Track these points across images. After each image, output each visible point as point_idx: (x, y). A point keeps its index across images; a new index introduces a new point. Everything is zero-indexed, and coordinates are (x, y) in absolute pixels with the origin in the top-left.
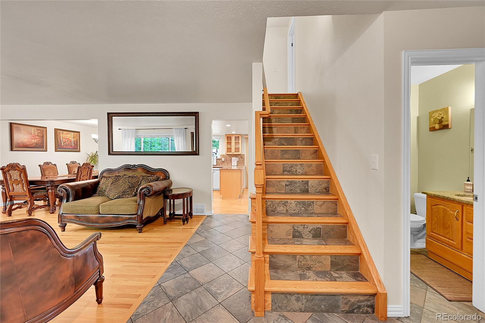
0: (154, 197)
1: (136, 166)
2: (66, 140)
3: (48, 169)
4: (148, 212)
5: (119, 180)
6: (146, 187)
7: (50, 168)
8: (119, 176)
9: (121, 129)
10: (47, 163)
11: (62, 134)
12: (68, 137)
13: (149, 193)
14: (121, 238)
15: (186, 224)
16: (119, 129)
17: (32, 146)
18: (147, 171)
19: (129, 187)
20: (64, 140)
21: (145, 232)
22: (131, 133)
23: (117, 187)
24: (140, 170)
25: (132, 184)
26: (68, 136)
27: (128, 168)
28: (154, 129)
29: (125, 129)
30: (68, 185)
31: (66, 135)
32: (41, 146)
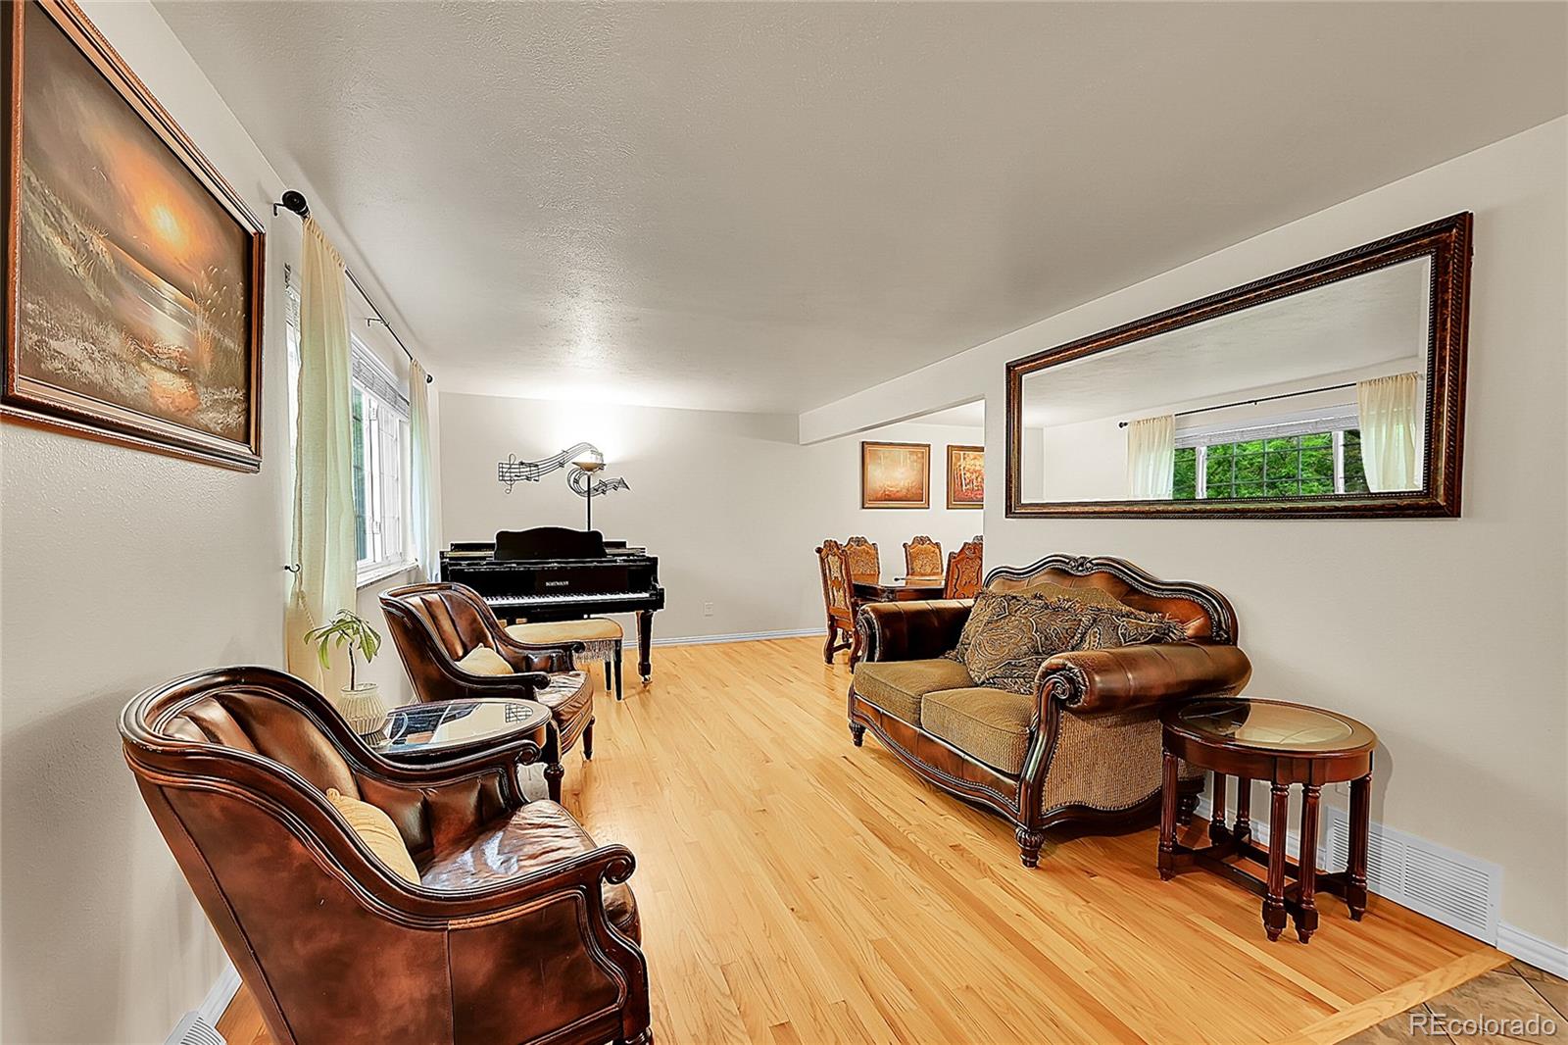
0: (1111, 720)
1: (1089, 565)
2: (974, 477)
3: (921, 557)
4: (1078, 782)
5: (1010, 614)
6: (1064, 667)
7: (926, 552)
8: (1014, 598)
9: (1126, 424)
10: (921, 538)
11: (964, 459)
12: (977, 468)
13: (1075, 695)
14: (950, 855)
15: (1291, 941)
16: (1121, 425)
17: (899, 495)
18: (1124, 589)
19: (1033, 647)
20: (968, 475)
21: (1051, 870)
22: (1161, 432)
23: (996, 640)
24: (1098, 583)
25: (1046, 639)
26: (978, 463)
27: (1062, 569)
28: (1256, 402)
29: (1139, 422)
30: (874, 610)
31: (973, 462)
32: (917, 497)
